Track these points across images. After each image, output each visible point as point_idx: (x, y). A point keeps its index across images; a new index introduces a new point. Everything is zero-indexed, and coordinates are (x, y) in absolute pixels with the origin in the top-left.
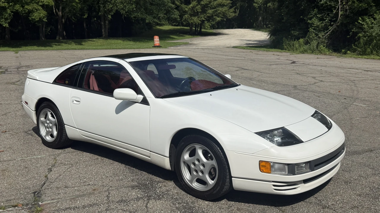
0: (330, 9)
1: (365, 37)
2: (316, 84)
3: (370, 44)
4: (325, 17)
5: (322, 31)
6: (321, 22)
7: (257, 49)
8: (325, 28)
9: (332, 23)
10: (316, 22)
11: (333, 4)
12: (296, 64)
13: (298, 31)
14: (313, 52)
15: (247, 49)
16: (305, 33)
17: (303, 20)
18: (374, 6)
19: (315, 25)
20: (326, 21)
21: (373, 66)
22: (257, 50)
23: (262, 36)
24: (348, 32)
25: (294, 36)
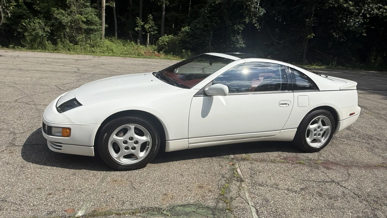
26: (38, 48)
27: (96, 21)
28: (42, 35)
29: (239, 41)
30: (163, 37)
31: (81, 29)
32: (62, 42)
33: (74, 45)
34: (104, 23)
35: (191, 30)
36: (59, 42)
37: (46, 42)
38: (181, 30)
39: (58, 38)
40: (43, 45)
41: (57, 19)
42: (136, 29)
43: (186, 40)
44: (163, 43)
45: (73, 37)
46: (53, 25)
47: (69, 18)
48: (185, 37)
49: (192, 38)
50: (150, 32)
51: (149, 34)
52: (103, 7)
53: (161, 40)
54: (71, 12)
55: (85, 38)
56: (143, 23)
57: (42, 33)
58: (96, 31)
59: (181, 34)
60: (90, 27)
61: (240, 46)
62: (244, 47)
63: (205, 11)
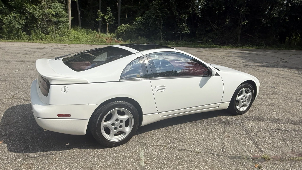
26: (14, 38)
27: (64, 14)
28: (18, 27)
29: (184, 28)
30: (121, 26)
31: (51, 21)
32: (35, 33)
33: (46, 35)
34: (70, 16)
35: (144, 20)
36: (33, 33)
37: (22, 33)
38: (136, 20)
39: (32, 30)
40: (19, 36)
41: (30, 13)
42: (97, 20)
43: (140, 28)
44: (122, 32)
45: (44, 28)
46: (26, 18)
47: (41, 12)
48: (139, 25)
49: (145, 26)
50: (109, 22)
51: (108, 24)
52: (69, 2)
53: (119, 29)
54: (42, 7)
55: (55, 28)
56: (103, 15)
57: (18, 26)
58: (64, 23)
59: (136, 23)
60: (59, 19)
61: (186, 33)
62: (189, 33)
63: (156, 4)
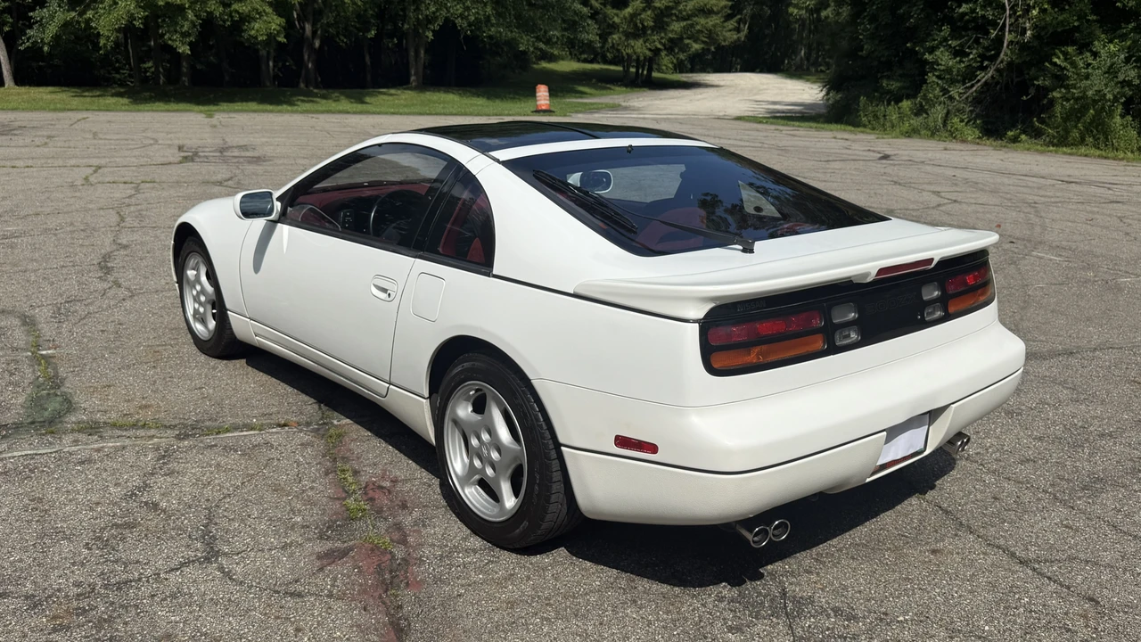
0: (983, 26)
1: (1068, 100)
2: (941, 208)
3: (1079, 119)
4: (969, 48)
5: (958, 82)
6: (958, 59)
7: (792, 123)
8: (969, 75)
9: (986, 63)
10: (944, 58)
11: (990, 14)
12: (892, 162)
13: (897, 81)
14: (933, 135)
15: (767, 122)
16: (915, 85)
17: (913, 52)
18: (1094, 21)
19: (942, 68)
20: (971, 56)
21: (1083, 172)
22: (793, 126)
23: (806, 92)
24: (1024, 87)
25: (889, 92)
